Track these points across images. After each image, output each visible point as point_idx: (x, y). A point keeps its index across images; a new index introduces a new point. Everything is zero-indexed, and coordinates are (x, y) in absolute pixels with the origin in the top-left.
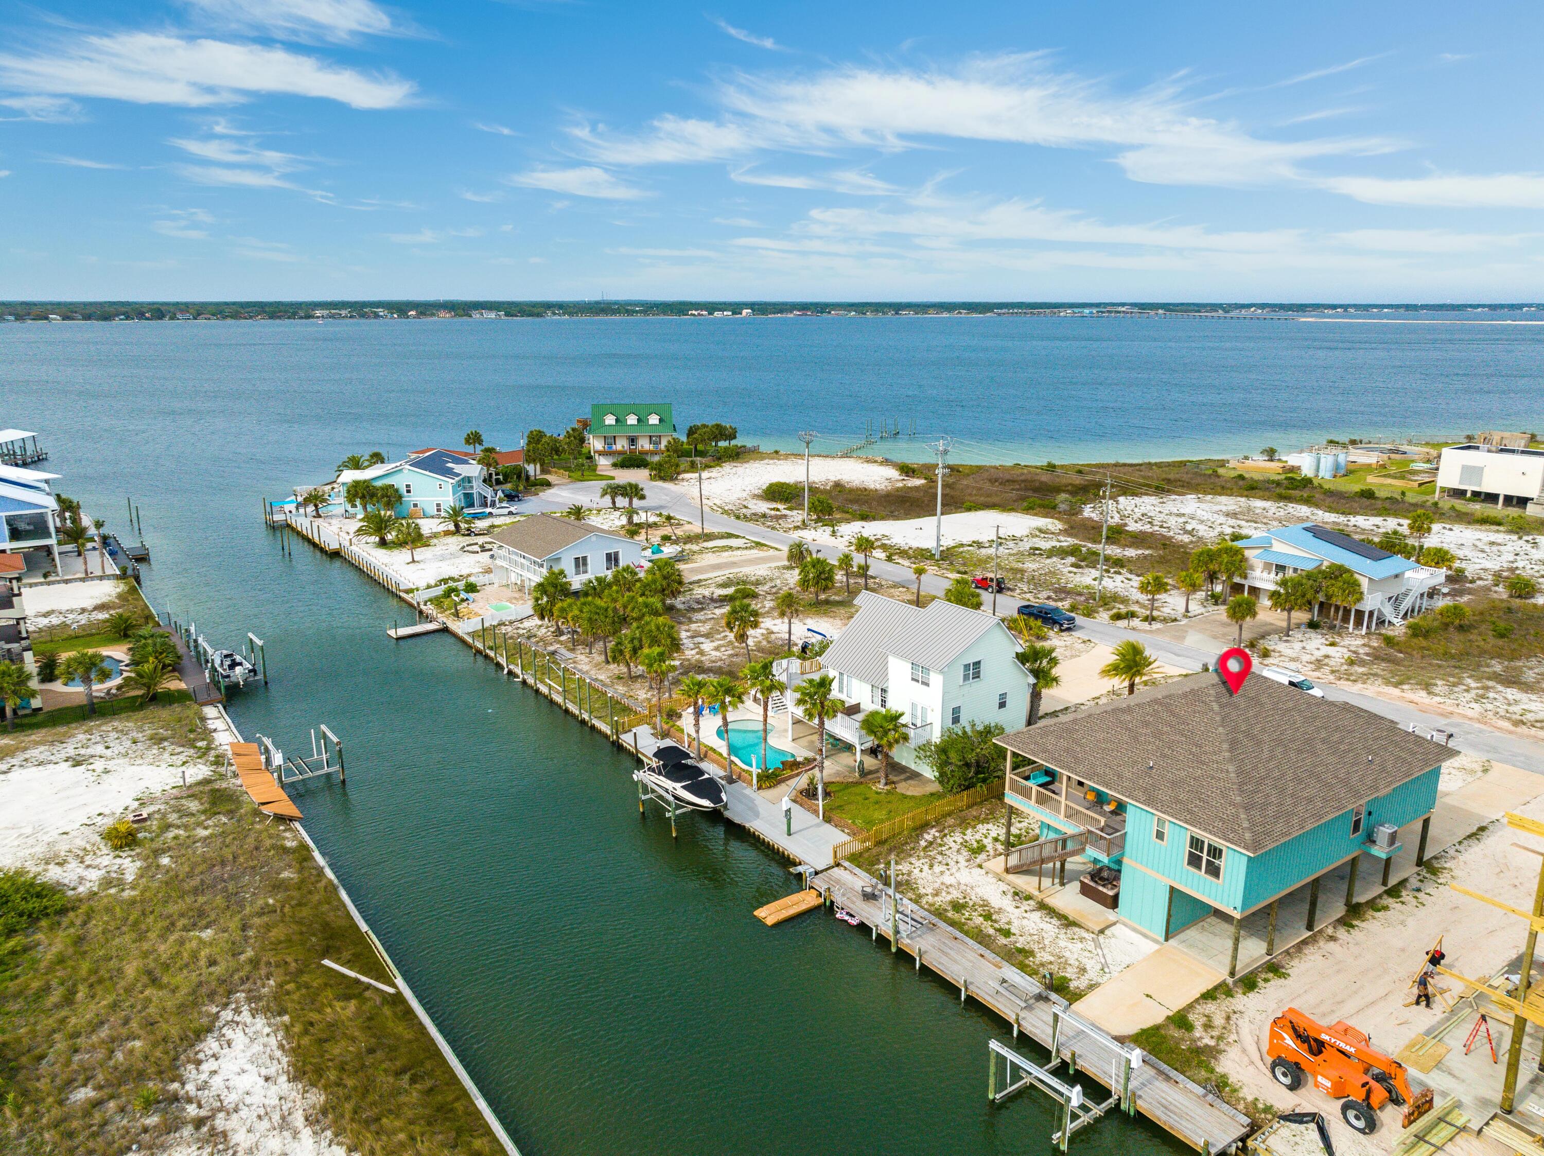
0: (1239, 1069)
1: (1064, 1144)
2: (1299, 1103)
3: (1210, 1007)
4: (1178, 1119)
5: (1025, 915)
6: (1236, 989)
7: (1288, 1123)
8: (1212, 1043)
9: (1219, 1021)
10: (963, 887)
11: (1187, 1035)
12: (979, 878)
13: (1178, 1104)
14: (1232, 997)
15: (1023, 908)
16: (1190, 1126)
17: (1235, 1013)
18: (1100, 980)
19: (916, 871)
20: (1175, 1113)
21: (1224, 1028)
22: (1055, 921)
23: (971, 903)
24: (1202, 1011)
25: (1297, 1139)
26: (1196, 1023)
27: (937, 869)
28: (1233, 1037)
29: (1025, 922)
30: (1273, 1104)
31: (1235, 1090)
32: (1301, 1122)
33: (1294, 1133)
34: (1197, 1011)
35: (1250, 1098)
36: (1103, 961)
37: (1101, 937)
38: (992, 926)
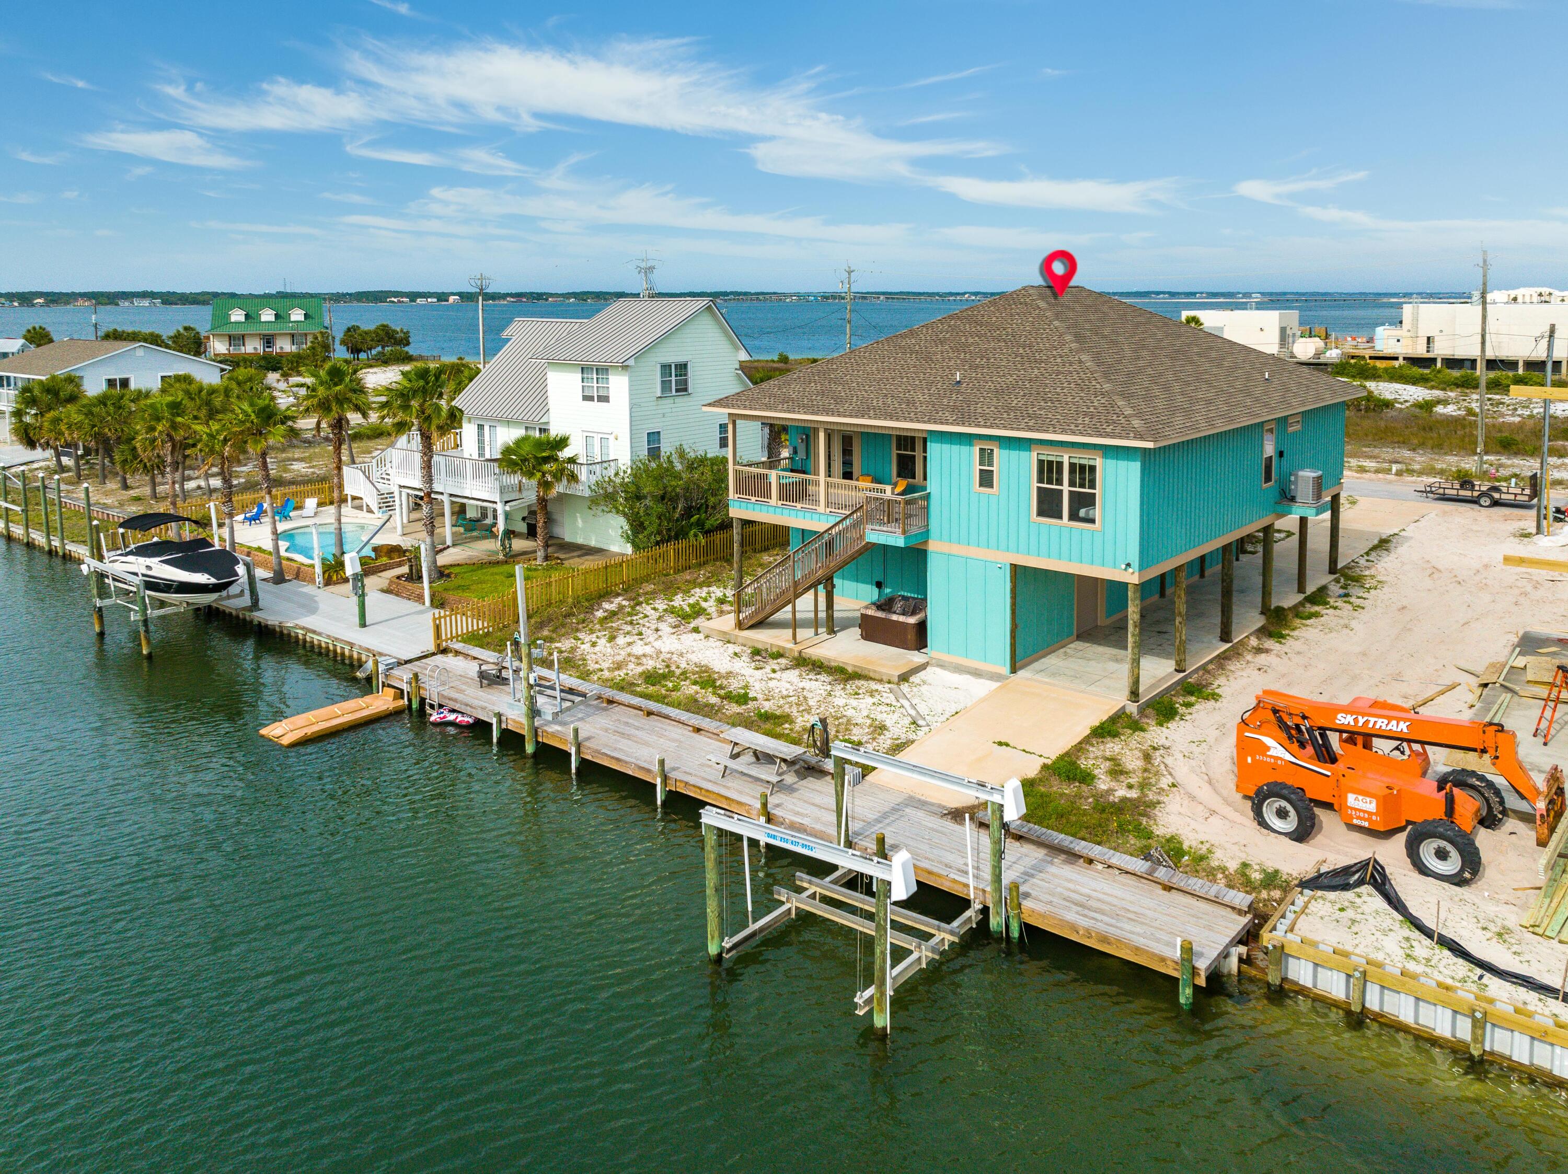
0: (1194, 825)
1: (882, 1010)
2: (1321, 858)
3: (1112, 747)
4: (1113, 922)
5: (773, 675)
6: (1145, 720)
7: (1320, 893)
8: (1133, 794)
9: (1132, 762)
10: (664, 656)
11: (1084, 788)
12: (694, 644)
13: (1101, 896)
14: (1143, 730)
15: (768, 669)
16: (1138, 929)
17: (1155, 749)
18: (912, 736)
19: (586, 647)
20: (1103, 912)
21: (1146, 770)
22: (824, 677)
23: (678, 672)
24: (1099, 754)
25: (1350, 913)
26: (1096, 772)
27: (621, 640)
28: (1165, 782)
29: (772, 684)
30: (1277, 867)
31: (1202, 858)
32: (1346, 887)
33: (1338, 906)
34: (1092, 755)
35: (1233, 866)
36: (913, 713)
37: (905, 687)
38: (714, 693)
